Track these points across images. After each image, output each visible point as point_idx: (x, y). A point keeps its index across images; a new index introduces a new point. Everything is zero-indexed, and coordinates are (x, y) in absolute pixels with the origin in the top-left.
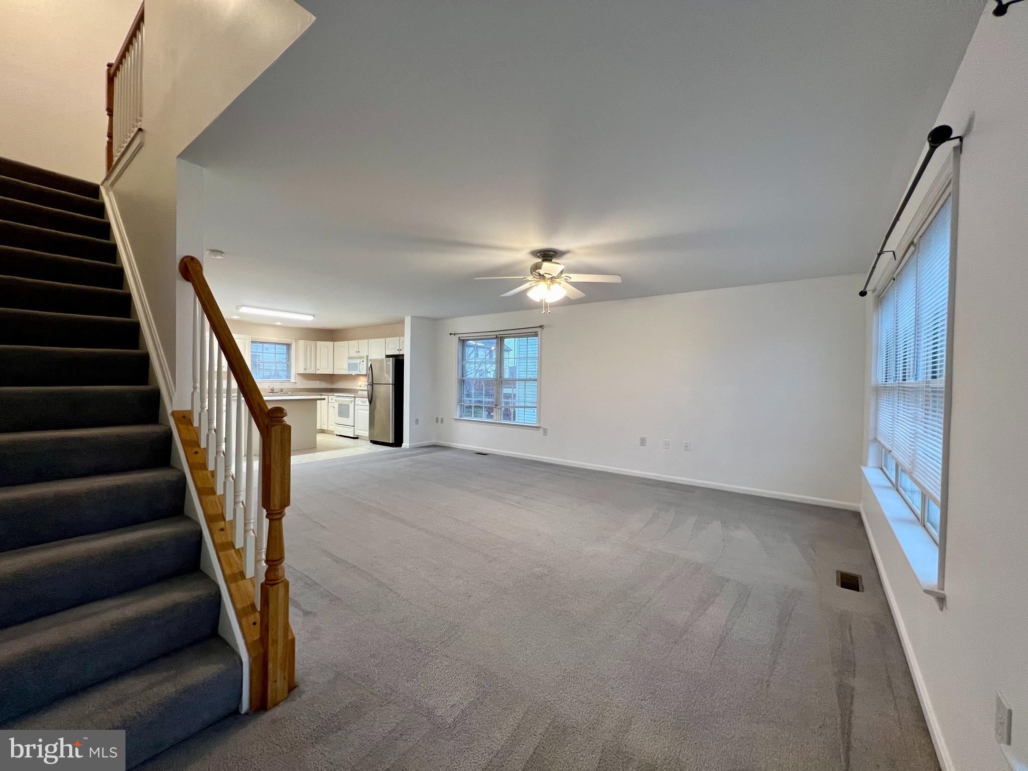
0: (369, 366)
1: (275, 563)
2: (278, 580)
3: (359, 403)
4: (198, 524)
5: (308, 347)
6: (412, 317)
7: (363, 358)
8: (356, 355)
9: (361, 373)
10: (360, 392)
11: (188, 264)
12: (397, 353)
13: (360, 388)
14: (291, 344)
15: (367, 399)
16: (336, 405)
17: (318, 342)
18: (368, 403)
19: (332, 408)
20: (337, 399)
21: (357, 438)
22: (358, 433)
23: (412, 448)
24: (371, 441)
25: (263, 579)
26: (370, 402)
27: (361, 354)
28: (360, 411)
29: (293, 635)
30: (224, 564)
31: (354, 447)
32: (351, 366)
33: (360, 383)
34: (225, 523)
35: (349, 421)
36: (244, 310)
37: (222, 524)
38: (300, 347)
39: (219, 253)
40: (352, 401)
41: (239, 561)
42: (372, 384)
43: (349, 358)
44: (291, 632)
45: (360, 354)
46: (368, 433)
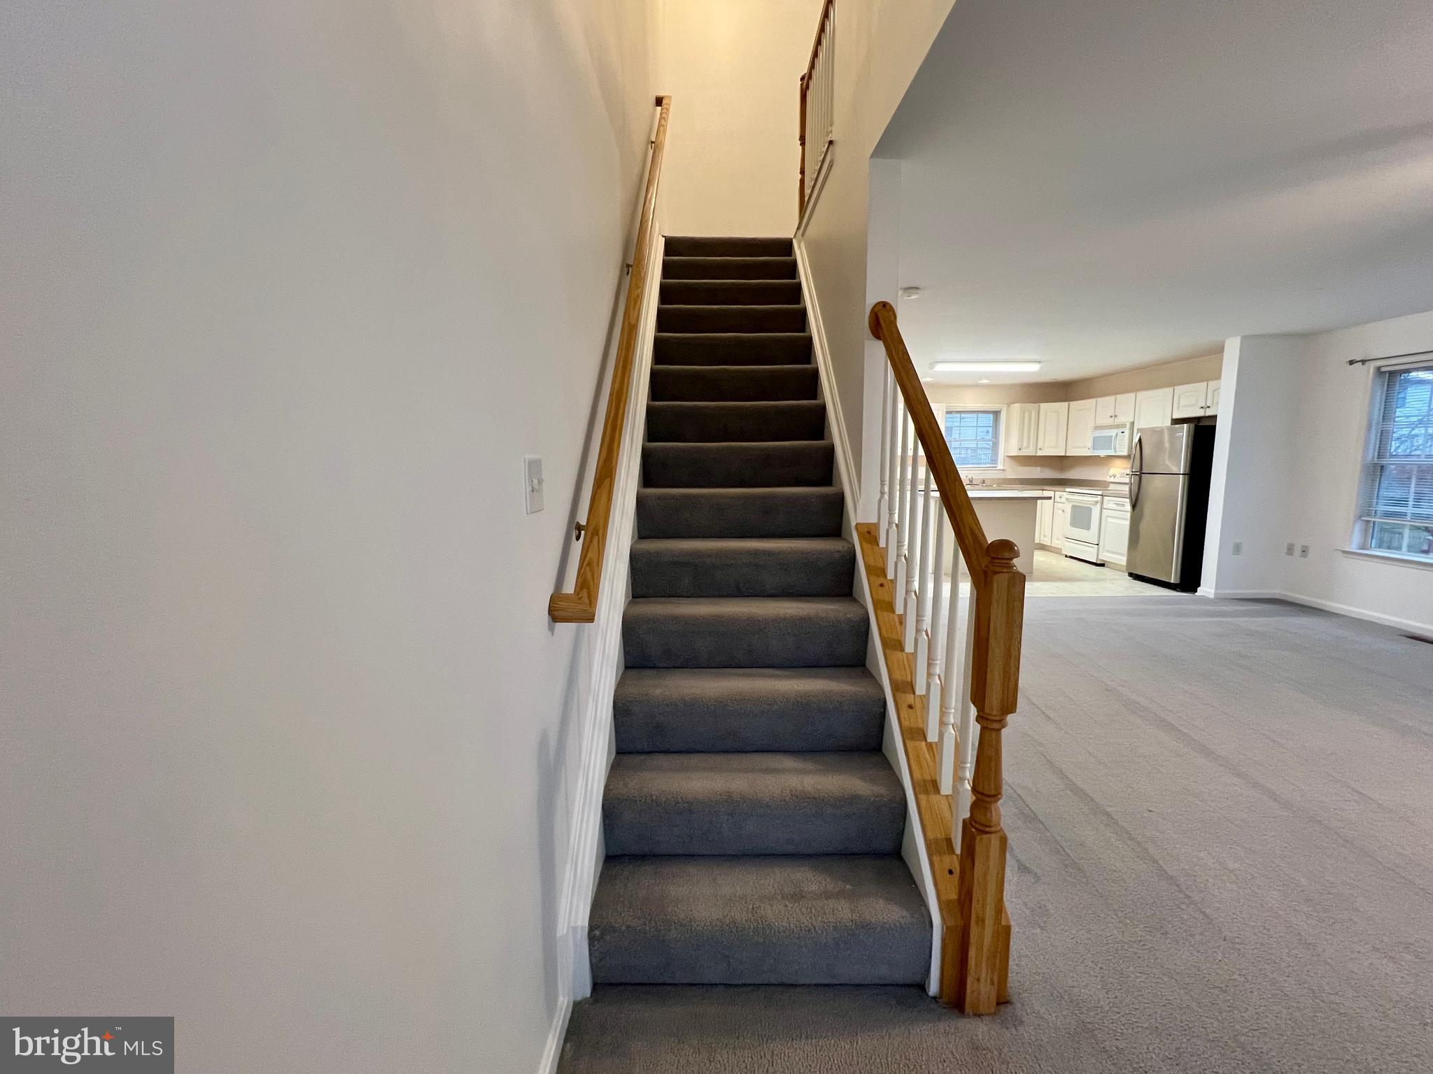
0: (1136, 440)
1: (987, 799)
2: (989, 827)
3: (1112, 505)
4: (881, 689)
5: (1027, 414)
6: (1245, 339)
7: (1124, 426)
8: (1110, 421)
9: (1118, 454)
10: (1112, 487)
11: (879, 315)
12: (1200, 413)
13: (1112, 480)
14: (1000, 411)
15: (1128, 500)
16: (1068, 507)
17: (1042, 405)
18: (1128, 507)
19: (1061, 511)
20: (1070, 497)
21: (1102, 565)
22: (1104, 557)
23: (1220, 599)
24: (1131, 575)
25: (967, 815)
26: (1134, 506)
27: (1119, 421)
28: (1110, 520)
29: (1007, 919)
30: (912, 761)
31: (1095, 580)
32: (1097, 443)
33: (1112, 471)
34: (914, 697)
35: (1091, 535)
36: (940, 368)
37: (910, 698)
38: (1014, 414)
39: (914, 291)
40: (1097, 502)
41: (931, 764)
42: (1140, 474)
43: (1097, 428)
44: (1006, 913)
45: (1116, 421)
46: (1125, 559)
